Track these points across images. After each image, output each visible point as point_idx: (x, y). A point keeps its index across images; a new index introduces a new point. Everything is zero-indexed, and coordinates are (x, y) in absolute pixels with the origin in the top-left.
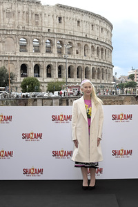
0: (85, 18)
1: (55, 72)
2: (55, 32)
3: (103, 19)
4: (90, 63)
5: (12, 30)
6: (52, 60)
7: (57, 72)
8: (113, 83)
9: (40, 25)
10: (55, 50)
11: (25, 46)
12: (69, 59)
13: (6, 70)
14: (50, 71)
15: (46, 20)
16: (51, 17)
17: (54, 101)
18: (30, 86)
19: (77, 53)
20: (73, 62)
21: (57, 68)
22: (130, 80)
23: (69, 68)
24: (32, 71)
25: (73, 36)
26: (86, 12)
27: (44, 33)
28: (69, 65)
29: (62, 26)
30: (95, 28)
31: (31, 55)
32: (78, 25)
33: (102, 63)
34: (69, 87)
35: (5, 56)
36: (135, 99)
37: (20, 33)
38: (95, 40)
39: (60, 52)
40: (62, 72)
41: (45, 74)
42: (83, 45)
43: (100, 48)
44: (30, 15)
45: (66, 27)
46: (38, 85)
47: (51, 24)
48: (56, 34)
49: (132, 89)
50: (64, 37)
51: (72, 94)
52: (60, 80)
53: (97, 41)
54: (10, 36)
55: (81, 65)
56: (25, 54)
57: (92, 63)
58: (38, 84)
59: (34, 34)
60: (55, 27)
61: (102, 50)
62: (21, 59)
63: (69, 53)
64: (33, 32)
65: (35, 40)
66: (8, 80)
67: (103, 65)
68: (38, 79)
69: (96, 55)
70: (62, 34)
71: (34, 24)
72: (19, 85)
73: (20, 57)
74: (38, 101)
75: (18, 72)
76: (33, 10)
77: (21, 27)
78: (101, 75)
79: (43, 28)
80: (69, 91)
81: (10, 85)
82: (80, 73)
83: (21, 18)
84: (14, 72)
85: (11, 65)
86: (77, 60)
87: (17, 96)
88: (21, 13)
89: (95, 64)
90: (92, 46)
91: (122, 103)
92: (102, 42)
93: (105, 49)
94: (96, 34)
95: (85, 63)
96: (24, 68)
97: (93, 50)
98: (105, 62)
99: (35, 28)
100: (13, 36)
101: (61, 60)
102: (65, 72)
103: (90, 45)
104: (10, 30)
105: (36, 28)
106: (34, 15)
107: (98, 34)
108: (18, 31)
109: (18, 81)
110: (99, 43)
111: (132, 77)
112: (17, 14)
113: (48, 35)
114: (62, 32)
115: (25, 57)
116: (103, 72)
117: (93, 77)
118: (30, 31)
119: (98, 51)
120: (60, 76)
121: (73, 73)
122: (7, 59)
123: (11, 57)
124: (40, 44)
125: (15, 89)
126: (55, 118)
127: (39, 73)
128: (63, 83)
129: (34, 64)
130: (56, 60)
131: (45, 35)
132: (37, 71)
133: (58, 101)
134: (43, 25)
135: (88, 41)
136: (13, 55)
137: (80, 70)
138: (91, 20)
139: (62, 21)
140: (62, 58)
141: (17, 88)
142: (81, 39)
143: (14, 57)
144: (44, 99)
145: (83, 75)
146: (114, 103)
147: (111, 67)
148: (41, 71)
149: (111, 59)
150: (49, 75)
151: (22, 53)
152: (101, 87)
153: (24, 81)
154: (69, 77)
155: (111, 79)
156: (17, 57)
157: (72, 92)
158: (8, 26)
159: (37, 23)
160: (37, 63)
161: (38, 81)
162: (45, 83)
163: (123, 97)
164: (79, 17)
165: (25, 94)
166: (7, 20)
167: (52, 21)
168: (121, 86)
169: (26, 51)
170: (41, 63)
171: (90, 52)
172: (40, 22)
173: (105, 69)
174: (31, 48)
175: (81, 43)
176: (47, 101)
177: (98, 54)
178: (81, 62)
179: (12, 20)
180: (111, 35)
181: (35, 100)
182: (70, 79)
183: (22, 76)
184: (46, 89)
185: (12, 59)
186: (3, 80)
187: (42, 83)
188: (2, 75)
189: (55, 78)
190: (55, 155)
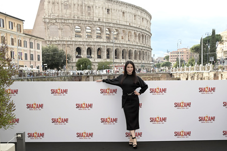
0: (129, 10)
1: (105, 54)
2: (104, 21)
3: (143, 11)
4: (132, 47)
5: (69, 20)
6: (102, 44)
8: (151, 63)
9: (92, 15)
10: (104, 36)
11: (80, 32)
12: (115, 43)
13: (64, 52)
14: (100, 53)
15: (96, 11)
16: (101, 9)
17: (103, 78)
18: (83, 65)
19: (122, 38)
20: (119, 45)
21: (105, 51)
22: (166, 61)
23: (116, 50)
24: (85, 53)
25: (119, 25)
26: (130, 5)
27: (95, 22)
28: (116, 48)
29: (110, 16)
30: (137, 18)
31: (85, 40)
32: (123, 16)
33: (143, 47)
34: (115, 66)
35: (63, 41)
36: (170, 76)
37: (75, 22)
38: (137, 28)
39: (108, 38)
40: (110, 54)
41: (96, 56)
42: (127, 31)
43: (141, 34)
44: (84, 7)
45: (113, 17)
47: (101, 14)
48: (105, 23)
49: (167, 68)
50: (112, 25)
51: (118, 72)
52: (108, 60)
53: (139, 28)
54: (67, 24)
55: (126, 48)
56: (79, 39)
57: (134, 47)
58: (90, 64)
59: (87, 23)
60: (104, 17)
61: (143, 36)
62: (77, 43)
63: (116, 39)
64: (86, 21)
65: (88, 28)
66: (65, 60)
67: (144, 48)
68: (90, 60)
69: (137, 40)
70: (110, 23)
71: (87, 14)
72: (74, 65)
73: (75, 41)
74: (90, 77)
75: (74, 54)
76: (86, 3)
77: (76, 17)
78: (142, 56)
79: (95, 18)
80: (115, 70)
81: (67, 64)
82: (124, 54)
83: (76, 10)
84: (71, 54)
85: (68, 48)
86: (122, 44)
87: (73, 74)
88: (76, 6)
89: (137, 47)
90: (135, 33)
91: (159, 79)
92: (143, 30)
93: (145, 35)
94: (138, 23)
95: (128, 46)
96: (79, 50)
97: (136, 36)
98: (145, 46)
99: (87, 18)
100: (70, 24)
101: (109, 44)
102: (113, 54)
103: (133, 32)
104: (67, 20)
105: (89, 17)
106: (87, 7)
107: (139, 23)
108: (74, 20)
109: (74, 61)
110: (140, 30)
111: (167, 58)
112: (72, 6)
113: (98, 24)
114: (110, 21)
115: (80, 41)
116: (144, 54)
117: (135, 58)
118: (84, 21)
119: (139, 37)
120: (108, 57)
121: (119, 55)
122: (65, 43)
123: (68, 41)
124: (92, 31)
125: (71, 67)
126: (103, 91)
128: (111, 63)
129: (87, 47)
130: (105, 44)
131: (96, 24)
132: (89, 53)
134: (95, 15)
135: (131, 28)
136: (70, 40)
137: (124, 52)
138: (134, 11)
139: (110, 12)
140: (110, 42)
141: (73, 67)
142: (126, 27)
143: (70, 41)
144: (95, 76)
145: (127, 56)
146: (152, 79)
147: (150, 50)
148: (92, 53)
149: (150, 43)
150: (99, 57)
151: (76, 38)
152: (142, 66)
153: (79, 61)
154: (116, 58)
155: (150, 59)
156: (73, 41)
157: (118, 70)
158: (66, 16)
159: (89, 14)
160: (89, 47)
161: (90, 61)
162: (96, 63)
163: (160, 75)
164: (124, 9)
165: (79, 72)
166: (64, 11)
167: (101, 12)
168: (158, 66)
169: (80, 36)
170: (92, 47)
171: (133, 37)
172: (92, 13)
173: (145, 51)
174: (84, 35)
175: (126, 30)
176: (97, 77)
177: (139, 39)
178: (126, 46)
179: (68, 11)
180: (150, 24)
181: (88, 77)
182: (116, 60)
183: (77, 57)
184: (97, 67)
185: (69, 43)
186: (61, 60)
187: (94, 63)
188: (61, 56)
189: (104, 59)
190: (103, 122)
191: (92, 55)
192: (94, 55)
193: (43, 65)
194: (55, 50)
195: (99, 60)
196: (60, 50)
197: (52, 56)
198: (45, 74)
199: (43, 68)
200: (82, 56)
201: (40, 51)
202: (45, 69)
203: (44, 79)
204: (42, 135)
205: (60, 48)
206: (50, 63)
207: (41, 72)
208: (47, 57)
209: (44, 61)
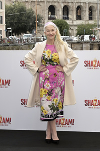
1: (86, 14)
6: (83, 1)
7: (87, 13)
13: (33, 12)
14: (80, 12)
17: (84, 46)
21: (87, 9)
24: (61, 13)
34: (99, 30)
40: (94, 13)
41: (75, 16)
46: (67, 28)
52: (91, 22)
66: (35, 23)
75: (46, 14)
81: (37, 28)
84: (41, 15)
85: (38, 6)
96: (52, 9)
102: (97, 14)
120: (91, 18)
126: (88, 64)
127: (68, 15)
128: (95, 26)
129: (62, 5)
132: (65, 13)
133: (89, 45)
144: (74, 43)
148: (70, 12)
160: (66, 4)
161: (67, 24)
162: (75, 25)
170: (70, 4)
183: (50, 18)
184: (75, 32)
186: (29, 23)
187: (71, 25)
188: (29, 17)
189: (85, 21)
190: (87, 105)
191: (69, 16)
192: (73, 15)
193: (6, 28)
194: (22, 10)
195: (79, 22)
196: (28, 10)
197: (18, 18)
198: (9, 41)
199: (6, 33)
200: (56, 17)
201: (4, 11)
202: (8, 34)
203: (7, 47)
204: (9, 120)
205: (28, 7)
206: (15, 26)
207: (4, 39)
208: (12, 19)
209: (8, 24)
